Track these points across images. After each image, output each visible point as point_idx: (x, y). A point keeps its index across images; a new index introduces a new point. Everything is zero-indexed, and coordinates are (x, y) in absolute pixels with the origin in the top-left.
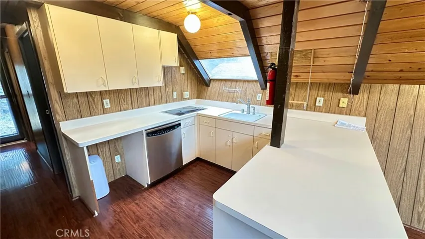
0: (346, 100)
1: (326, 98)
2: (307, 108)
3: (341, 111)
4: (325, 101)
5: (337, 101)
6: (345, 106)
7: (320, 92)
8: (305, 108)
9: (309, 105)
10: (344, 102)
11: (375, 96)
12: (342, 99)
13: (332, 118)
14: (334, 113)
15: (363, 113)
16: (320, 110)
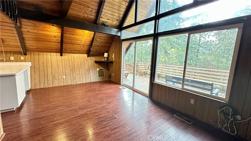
0: (23, 57)
1: (14, 57)
2: (6, 61)
3: (22, 61)
4: (14, 58)
5: (20, 58)
6: (23, 59)
7: (11, 55)
8: (5, 61)
9: (7, 59)
10: (22, 58)
11: (32, 56)
12: (21, 57)
13: (19, 64)
14: (19, 62)
15: (30, 61)
16: (13, 61)
